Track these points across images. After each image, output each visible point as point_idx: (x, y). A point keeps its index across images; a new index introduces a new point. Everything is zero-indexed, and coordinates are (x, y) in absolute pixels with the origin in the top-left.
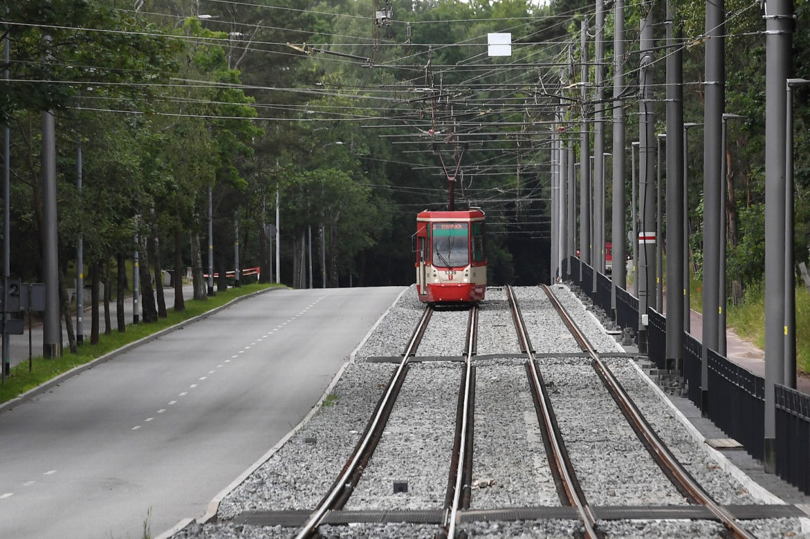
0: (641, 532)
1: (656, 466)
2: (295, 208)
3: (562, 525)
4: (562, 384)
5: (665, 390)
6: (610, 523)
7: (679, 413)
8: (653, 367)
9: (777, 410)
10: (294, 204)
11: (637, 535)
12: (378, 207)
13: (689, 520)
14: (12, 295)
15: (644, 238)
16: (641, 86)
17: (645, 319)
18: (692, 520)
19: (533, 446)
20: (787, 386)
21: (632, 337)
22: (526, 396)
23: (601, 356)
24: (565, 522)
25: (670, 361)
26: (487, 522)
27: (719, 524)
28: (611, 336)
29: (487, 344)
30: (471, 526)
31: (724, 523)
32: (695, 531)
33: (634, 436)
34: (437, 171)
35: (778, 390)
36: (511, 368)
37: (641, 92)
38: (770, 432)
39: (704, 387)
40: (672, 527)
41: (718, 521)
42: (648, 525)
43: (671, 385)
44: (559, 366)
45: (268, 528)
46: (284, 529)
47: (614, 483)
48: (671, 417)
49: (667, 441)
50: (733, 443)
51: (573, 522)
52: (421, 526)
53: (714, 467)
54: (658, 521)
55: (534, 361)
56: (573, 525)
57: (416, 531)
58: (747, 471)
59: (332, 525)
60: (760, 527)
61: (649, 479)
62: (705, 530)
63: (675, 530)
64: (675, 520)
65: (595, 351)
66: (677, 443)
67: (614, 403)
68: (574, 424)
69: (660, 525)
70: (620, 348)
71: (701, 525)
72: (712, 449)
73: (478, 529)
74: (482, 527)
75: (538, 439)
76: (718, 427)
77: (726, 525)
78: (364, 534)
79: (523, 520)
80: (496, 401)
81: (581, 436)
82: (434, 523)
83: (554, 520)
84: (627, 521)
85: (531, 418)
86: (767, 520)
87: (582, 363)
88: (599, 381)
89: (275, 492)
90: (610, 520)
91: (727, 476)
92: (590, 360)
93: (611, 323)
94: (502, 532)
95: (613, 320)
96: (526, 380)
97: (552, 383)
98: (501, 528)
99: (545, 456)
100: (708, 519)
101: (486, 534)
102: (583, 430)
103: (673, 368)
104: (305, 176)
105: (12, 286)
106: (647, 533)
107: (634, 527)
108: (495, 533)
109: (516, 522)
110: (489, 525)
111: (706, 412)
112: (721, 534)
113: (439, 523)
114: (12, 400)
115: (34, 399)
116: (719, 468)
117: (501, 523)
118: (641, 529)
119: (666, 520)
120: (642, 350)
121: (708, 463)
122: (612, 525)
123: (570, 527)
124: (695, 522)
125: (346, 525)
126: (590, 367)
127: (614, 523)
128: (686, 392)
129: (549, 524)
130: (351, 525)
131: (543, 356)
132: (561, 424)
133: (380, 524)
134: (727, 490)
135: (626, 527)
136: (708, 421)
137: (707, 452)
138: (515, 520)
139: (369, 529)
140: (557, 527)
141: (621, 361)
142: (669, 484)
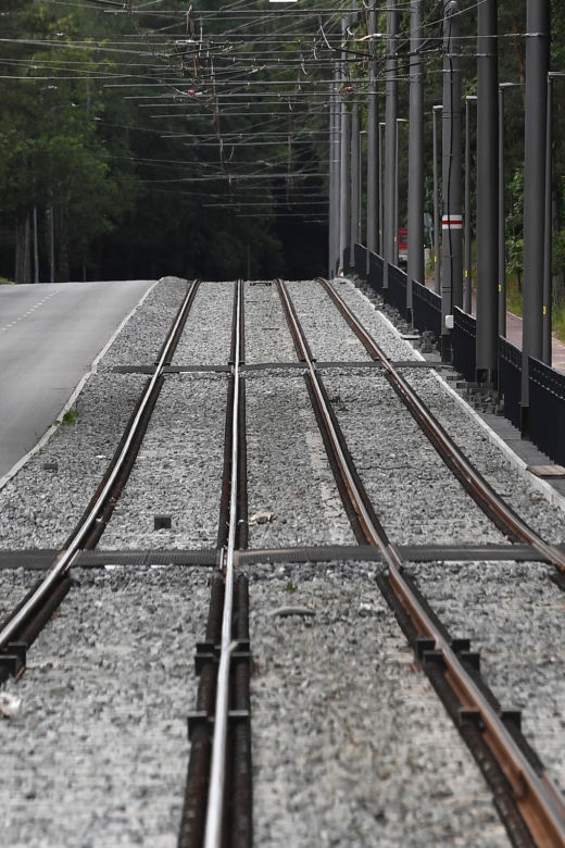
0: (457, 577)
1: (469, 498)
2: (16, 184)
3: (361, 568)
4: (350, 399)
5: (476, 407)
6: (419, 565)
7: (493, 434)
8: (459, 378)
10: (16, 180)
11: (451, 580)
12: (119, 184)
13: (513, 562)
15: (449, 222)
16: (445, 38)
17: (449, 321)
18: (517, 561)
19: (319, 473)
21: (433, 342)
22: (307, 414)
23: (396, 365)
24: (365, 565)
25: (482, 371)
26: (272, 564)
27: (550, 567)
28: (407, 342)
29: (256, 351)
30: (253, 569)
31: (556, 566)
32: (521, 575)
33: (440, 461)
34: (189, 140)
36: (288, 380)
37: (445, 45)
39: (525, 402)
40: (492, 571)
41: (549, 563)
42: (465, 568)
43: (483, 400)
44: (346, 379)
45: (8, 571)
46: (26, 572)
47: (419, 517)
48: (484, 440)
49: (481, 468)
50: (561, 470)
51: (374, 565)
52: (192, 568)
53: (539, 500)
54: (477, 563)
55: (315, 371)
56: (375, 569)
57: (186, 575)
59: (84, 567)
61: (461, 514)
62: (532, 573)
63: (496, 574)
64: (496, 562)
65: (389, 360)
66: (493, 471)
67: (413, 422)
68: (367, 447)
69: (478, 568)
70: (418, 356)
71: (527, 568)
72: (536, 478)
73: (260, 573)
74: (266, 571)
75: (325, 465)
76: (542, 451)
77: (558, 567)
78: (123, 578)
79: (315, 562)
80: (272, 420)
81: (377, 462)
82: (208, 566)
83: (351, 562)
84: (439, 562)
85: (314, 440)
87: (373, 374)
88: (394, 395)
89: (12, 529)
90: (419, 562)
91: (555, 510)
92: (383, 370)
93: (406, 325)
94: (289, 576)
95: (409, 322)
96: (306, 394)
97: (338, 398)
98: (288, 572)
99: (335, 486)
100: (536, 561)
101: (271, 579)
102: (379, 455)
103: (485, 380)
104: (28, 145)
106: (464, 577)
107: (447, 570)
108: (281, 578)
109: (307, 564)
110: (274, 568)
111: (527, 433)
112: (552, 578)
113: (214, 566)
116: (545, 500)
117: (289, 564)
118: (456, 572)
119: (487, 562)
120: (446, 359)
121: (531, 495)
122: (421, 567)
123: (371, 570)
124: (521, 565)
125: (102, 567)
126: (383, 379)
127: (424, 565)
128: (501, 409)
129: (346, 566)
130: (108, 567)
131: (325, 365)
132: (351, 448)
133: (143, 567)
134: (555, 526)
135: (438, 570)
136: (529, 444)
137: (529, 481)
138: (305, 562)
139: (130, 572)
140: (356, 570)
141: (421, 372)
142: (485, 519)
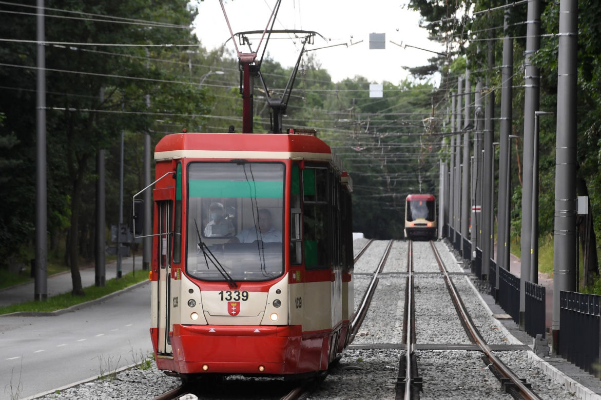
0: (438, 357)
1: (462, 328)
4: (424, 287)
5: (480, 291)
7: (484, 302)
8: (476, 279)
9: (526, 296)
11: (435, 358)
14: (123, 233)
15: (475, 209)
17: (474, 254)
18: (467, 350)
19: (398, 317)
20: (531, 282)
21: (468, 264)
22: (401, 294)
23: (450, 274)
24: (397, 351)
25: (484, 276)
26: (354, 350)
27: (482, 353)
28: (458, 264)
29: (389, 268)
30: (345, 352)
32: (469, 356)
33: (456, 313)
35: (527, 284)
36: (399, 279)
37: (475, 128)
38: (522, 308)
39: (497, 287)
40: (455, 355)
41: (482, 351)
42: (442, 353)
43: (483, 288)
44: (425, 279)
47: (436, 335)
48: (479, 305)
49: (473, 316)
50: (508, 316)
53: (494, 329)
54: (448, 351)
55: (412, 276)
56: (401, 352)
58: (510, 330)
60: (505, 355)
61: (456, 333)
62: (474, 356)
63: (457, 356)
64: (459, 351)
65: (447, 272)
66: (477, 317)
67: (449, 297)
68: (424, 307)
69: (449, 353)
70: (462, 270)
71: (472, 353)
72: (495, 319)
74: (351, 353)
75: (401, 313)
76: (502, 309)
77: (486, 354)
79: (373, 349)
80: (385, 295)
81: (426, 313)
84: (431, 350)
85: (401, 303)
86: (509, 351)
87: (438, 277)
88: (444, 286)
91: (500, 333)
92: (443, 276)
93: (460, 258)
95: (461, 256)
96: (404, 285)
97: (418, 287)
98: (361, 353)
99: (402, 322)
100: (477, 351)
101: (353, 356)
102: (428, 310)
103: (486, 279)
105: (122, 228)
106: (442, 357)
107: (434, 354)
108: (358, 356)
109: (370, 350)
110: (354, 352)
111: (498, 301)
112: (483, 358)
114: (121, 291)
115: (133, 290)
116: (497, 329)
117: (362, 350)
118: (438, 355)
119: (453, 351)
120: (473, 271)
121: (491, 327)
123: (399, 353)
124: (469, 352)
126: (443, 280)
127: (423, 351)
128: (490, 291)
131: (417, 273)
135: (430, 354)
136: (498, 306)
137: (493, 321)
140: (392, 353)
141: (460, 277)
142: (465, 336)
